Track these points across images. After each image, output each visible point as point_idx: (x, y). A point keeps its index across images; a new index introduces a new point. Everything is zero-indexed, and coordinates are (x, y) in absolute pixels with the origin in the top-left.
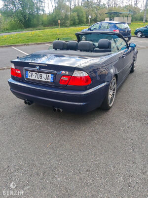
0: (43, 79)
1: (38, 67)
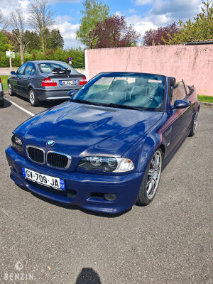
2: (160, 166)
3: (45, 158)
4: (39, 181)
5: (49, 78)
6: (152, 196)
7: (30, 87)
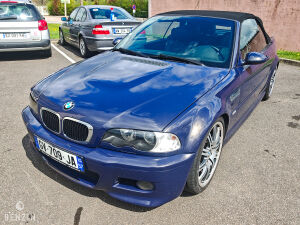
2: (221, 142)
3: (61, 126)
4: (53, 155)
5: (100, 26)
6: (206, 182)
7: (81, 35)
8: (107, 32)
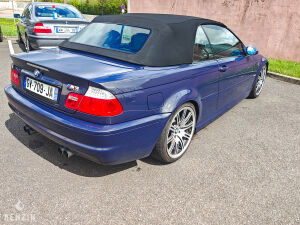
0: (44, 94)
1: (37, 72)
5: (40, 24)
8: (49, 31)
